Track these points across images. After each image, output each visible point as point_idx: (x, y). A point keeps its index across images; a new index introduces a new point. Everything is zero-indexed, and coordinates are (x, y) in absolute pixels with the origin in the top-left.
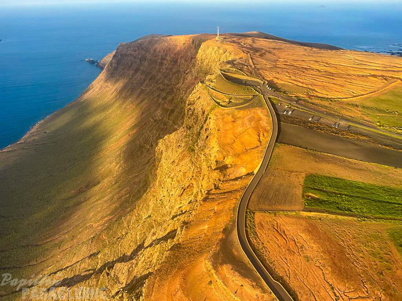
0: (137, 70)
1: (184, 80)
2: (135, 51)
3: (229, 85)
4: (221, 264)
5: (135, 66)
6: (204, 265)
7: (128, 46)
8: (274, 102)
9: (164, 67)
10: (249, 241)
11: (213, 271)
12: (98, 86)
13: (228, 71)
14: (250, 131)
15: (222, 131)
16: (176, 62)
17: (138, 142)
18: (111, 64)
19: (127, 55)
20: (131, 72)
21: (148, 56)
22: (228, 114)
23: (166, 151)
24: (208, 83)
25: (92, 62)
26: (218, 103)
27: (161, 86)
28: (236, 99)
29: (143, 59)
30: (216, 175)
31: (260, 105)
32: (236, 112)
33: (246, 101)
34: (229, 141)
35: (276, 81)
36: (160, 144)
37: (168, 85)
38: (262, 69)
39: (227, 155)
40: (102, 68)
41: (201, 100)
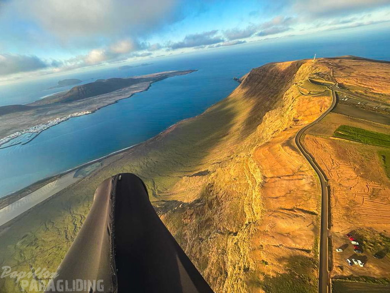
0: (259, 83)
1: (286, 86)
2: (261, 72)
3: (312, 85)
4: (285, 146)
5: (259, 80)
6: (279, 145)
7: (258, 69)
8: (338, 94)
9: (276, 80)
10: (300, 142)
11: (281, 147)
12: (238, 91)
13: (314, 78)
14: (317, 106)
15: (300, 106)
16: (284, 77)
17: (254, 117)
18: (246, 79)
19: (255, 75)
20: (256, 83)
21: (268, 74)
22: (307, 99)
23: (269, 117)
24: (299, 84)
25: (236, 80)
26: (303, 94)
27: (272, 90)
28: (314, 92)
29: (265, 76)
30: (292, 123)
31: (328, 95)
32: (312, 98)
33: (320, 93)
34: (303, 110)
35: (345, 83)
36: (266, 115)
37: (276, 90)
38: (338, 77)
39: (300, 116)
40: (241, 82)
41: (293, 93)
